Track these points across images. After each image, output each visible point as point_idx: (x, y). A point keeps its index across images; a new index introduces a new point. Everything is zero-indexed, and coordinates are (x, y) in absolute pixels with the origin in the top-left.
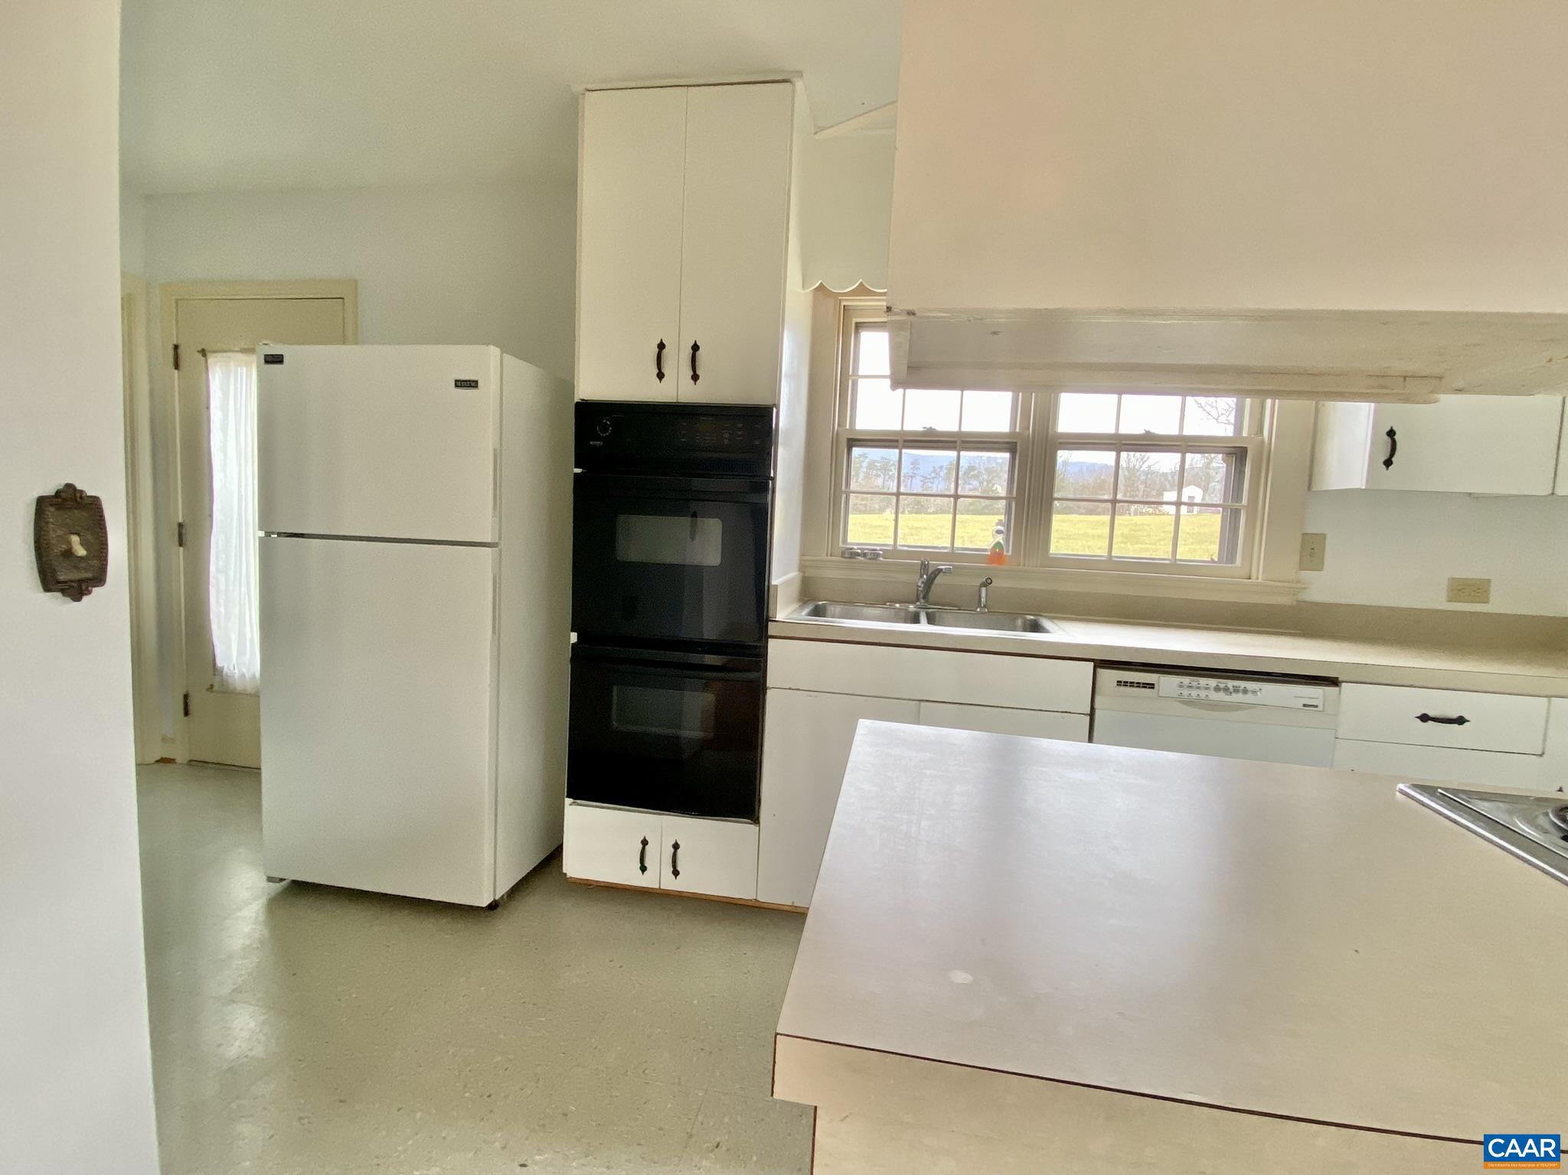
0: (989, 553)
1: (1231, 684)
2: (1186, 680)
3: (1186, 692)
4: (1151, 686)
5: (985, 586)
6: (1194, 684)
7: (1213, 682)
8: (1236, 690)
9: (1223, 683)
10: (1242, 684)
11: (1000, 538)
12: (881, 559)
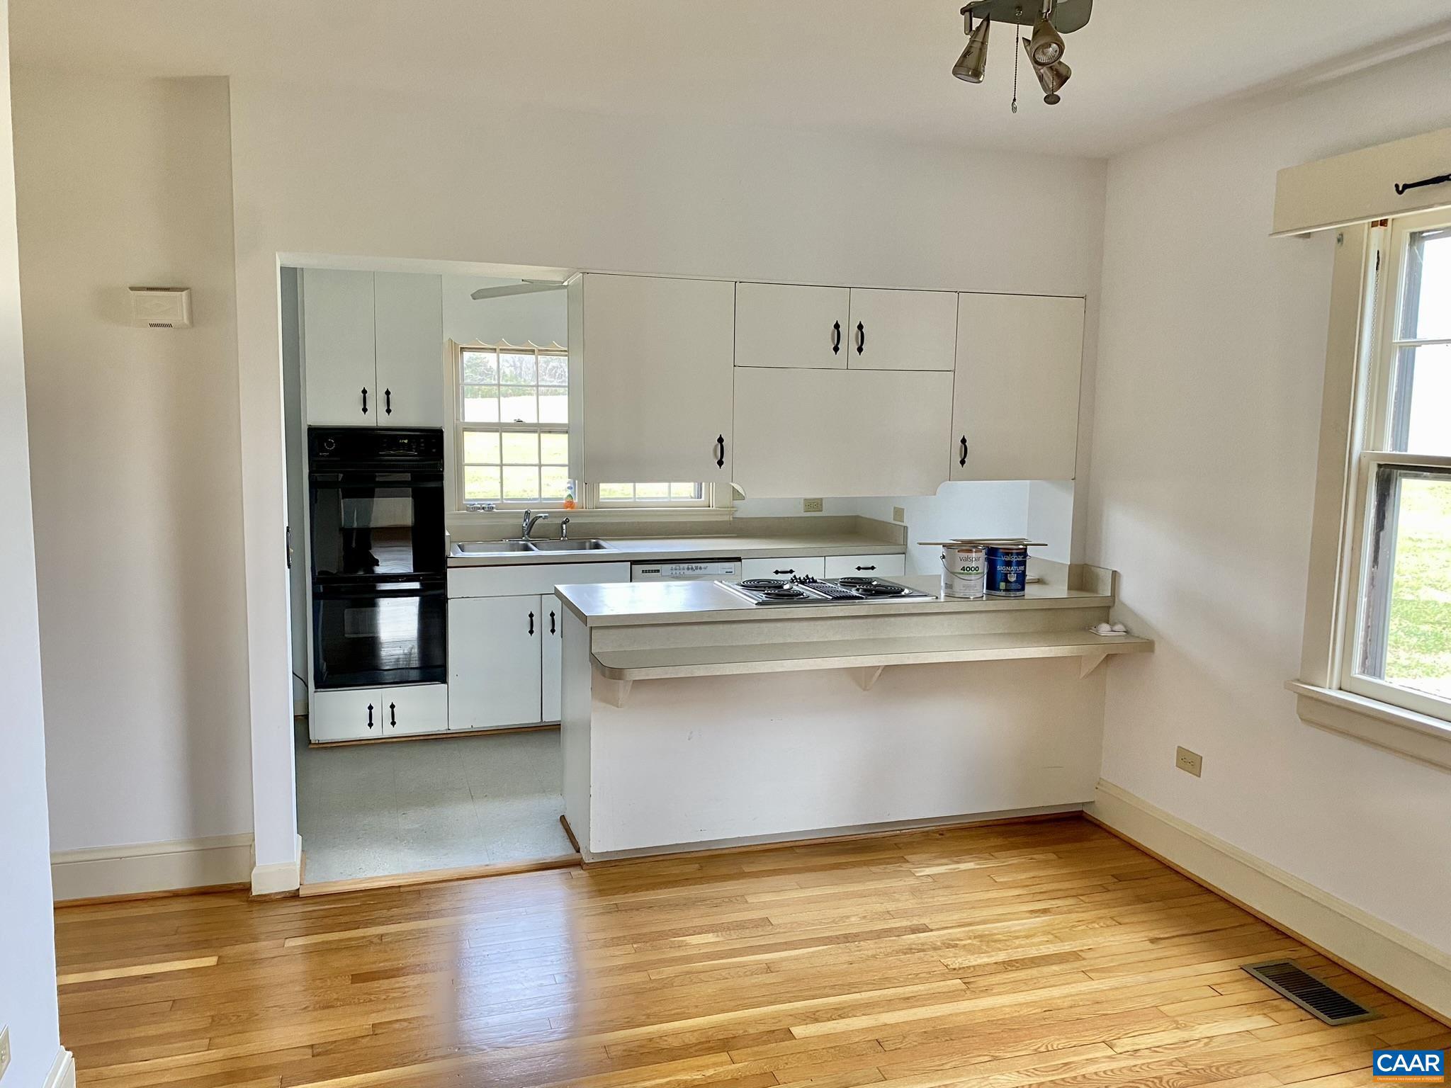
0: (564, 501)
1: (694, 565)
2: (674, 566)
3: (674, 572)
4: (658, 571)
5: (565, 523)
6: (678, 567)
7: (686, 566)
8: (697, 568)
9: (690, 566)
10: (699, 565)
11: (569, 492)
12: (495, 510)
